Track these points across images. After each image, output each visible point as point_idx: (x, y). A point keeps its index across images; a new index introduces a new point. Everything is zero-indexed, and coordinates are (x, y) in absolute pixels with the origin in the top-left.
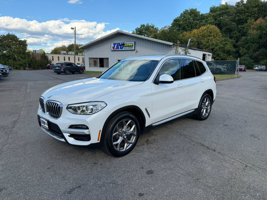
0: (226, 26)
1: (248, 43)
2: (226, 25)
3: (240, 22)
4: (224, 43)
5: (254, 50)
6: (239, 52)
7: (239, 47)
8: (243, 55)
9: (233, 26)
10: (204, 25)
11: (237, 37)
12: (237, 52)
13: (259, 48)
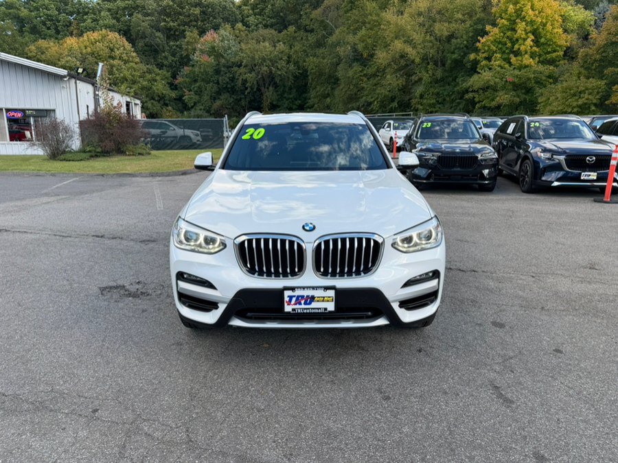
0: (142, 38)
1: (196, 81)
2: (144, 37)
3: (172, 34)
4: (149, 76)
5: (211, 96)
6: (184, 100)
7: (181, 88)
8: (192, 107)
9: (158, 39)
10: (93, 30)
11: (171, 66)
12: (180, 99)
13: (219, 93)
